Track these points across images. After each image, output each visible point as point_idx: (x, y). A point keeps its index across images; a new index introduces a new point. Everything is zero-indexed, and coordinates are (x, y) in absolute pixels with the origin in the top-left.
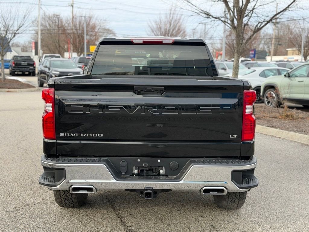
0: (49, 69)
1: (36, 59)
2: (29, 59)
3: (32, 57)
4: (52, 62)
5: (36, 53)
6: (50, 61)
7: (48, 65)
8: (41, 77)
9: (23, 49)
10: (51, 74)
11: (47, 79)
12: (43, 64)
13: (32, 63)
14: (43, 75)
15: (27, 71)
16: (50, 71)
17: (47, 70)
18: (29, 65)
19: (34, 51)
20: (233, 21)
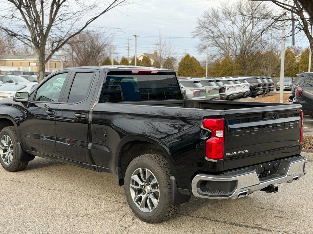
20: (34, 40)
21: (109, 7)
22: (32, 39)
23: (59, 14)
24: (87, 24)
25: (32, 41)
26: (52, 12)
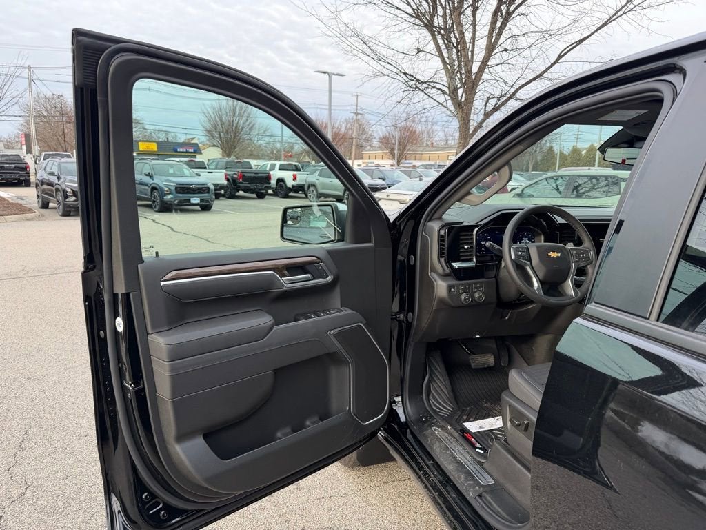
0: (59, 178)
1: (29, 160)
2: (17, 159)
3: (22, 157)
4: (63, 165)
5: (29, 151)
6: (59, 164)
7: (55, 170)
8: (43, 191)
9: (8, 146)
10: (64, 186)
11: (55, 195)
12: (45, 169)
13: (23, 166)
14: (45, 187)
15: (15, 179)
16: (61, 181)
17: (54, 179)
18: (18, 168)
19: (24, 147)
20: (454, 92)
21: (613, 16)
22: (450, 91)
23: (506, 33)
24: (560, 57)
25: (448, 92)
26: (492, 30)
